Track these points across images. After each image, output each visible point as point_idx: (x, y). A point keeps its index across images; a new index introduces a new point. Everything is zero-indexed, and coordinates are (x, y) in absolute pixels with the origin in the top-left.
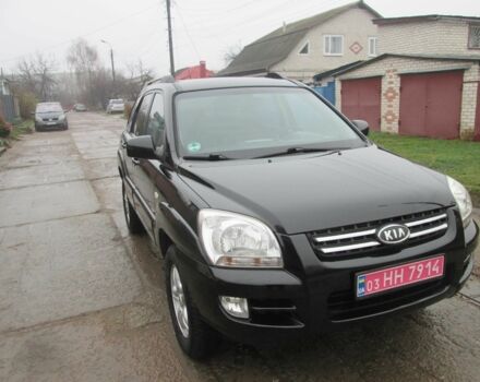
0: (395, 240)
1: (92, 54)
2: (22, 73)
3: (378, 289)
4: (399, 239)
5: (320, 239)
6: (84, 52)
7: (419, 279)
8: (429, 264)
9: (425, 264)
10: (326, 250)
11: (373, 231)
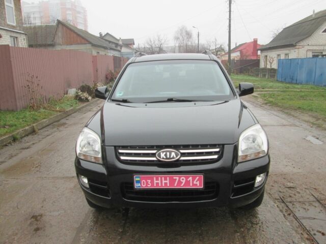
0: (167, 159)
1: (189, 35)
2: (148, 46)
3: (149, 186)
4: (170, 158)
5: (121, 151)
6: (184, 34)
7: (182, 186)
8: (190, 179)
9: (187, 178)
10: (122, 158)
11: (154, 152)
